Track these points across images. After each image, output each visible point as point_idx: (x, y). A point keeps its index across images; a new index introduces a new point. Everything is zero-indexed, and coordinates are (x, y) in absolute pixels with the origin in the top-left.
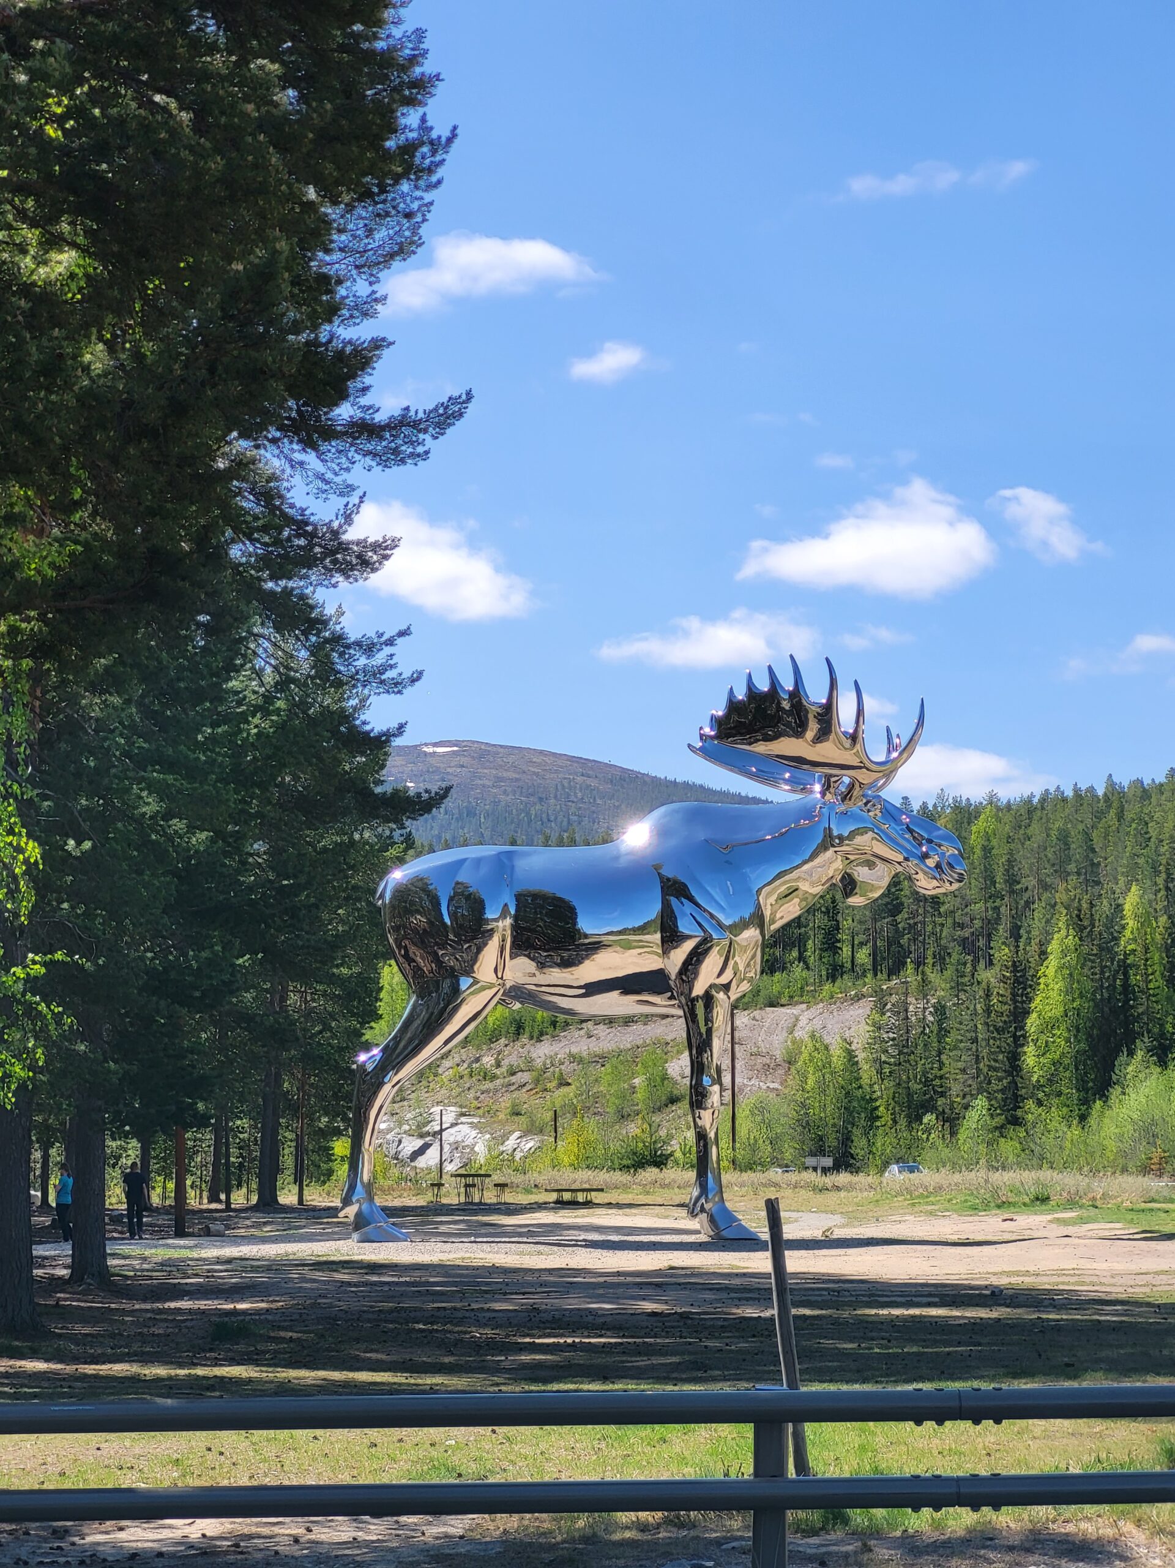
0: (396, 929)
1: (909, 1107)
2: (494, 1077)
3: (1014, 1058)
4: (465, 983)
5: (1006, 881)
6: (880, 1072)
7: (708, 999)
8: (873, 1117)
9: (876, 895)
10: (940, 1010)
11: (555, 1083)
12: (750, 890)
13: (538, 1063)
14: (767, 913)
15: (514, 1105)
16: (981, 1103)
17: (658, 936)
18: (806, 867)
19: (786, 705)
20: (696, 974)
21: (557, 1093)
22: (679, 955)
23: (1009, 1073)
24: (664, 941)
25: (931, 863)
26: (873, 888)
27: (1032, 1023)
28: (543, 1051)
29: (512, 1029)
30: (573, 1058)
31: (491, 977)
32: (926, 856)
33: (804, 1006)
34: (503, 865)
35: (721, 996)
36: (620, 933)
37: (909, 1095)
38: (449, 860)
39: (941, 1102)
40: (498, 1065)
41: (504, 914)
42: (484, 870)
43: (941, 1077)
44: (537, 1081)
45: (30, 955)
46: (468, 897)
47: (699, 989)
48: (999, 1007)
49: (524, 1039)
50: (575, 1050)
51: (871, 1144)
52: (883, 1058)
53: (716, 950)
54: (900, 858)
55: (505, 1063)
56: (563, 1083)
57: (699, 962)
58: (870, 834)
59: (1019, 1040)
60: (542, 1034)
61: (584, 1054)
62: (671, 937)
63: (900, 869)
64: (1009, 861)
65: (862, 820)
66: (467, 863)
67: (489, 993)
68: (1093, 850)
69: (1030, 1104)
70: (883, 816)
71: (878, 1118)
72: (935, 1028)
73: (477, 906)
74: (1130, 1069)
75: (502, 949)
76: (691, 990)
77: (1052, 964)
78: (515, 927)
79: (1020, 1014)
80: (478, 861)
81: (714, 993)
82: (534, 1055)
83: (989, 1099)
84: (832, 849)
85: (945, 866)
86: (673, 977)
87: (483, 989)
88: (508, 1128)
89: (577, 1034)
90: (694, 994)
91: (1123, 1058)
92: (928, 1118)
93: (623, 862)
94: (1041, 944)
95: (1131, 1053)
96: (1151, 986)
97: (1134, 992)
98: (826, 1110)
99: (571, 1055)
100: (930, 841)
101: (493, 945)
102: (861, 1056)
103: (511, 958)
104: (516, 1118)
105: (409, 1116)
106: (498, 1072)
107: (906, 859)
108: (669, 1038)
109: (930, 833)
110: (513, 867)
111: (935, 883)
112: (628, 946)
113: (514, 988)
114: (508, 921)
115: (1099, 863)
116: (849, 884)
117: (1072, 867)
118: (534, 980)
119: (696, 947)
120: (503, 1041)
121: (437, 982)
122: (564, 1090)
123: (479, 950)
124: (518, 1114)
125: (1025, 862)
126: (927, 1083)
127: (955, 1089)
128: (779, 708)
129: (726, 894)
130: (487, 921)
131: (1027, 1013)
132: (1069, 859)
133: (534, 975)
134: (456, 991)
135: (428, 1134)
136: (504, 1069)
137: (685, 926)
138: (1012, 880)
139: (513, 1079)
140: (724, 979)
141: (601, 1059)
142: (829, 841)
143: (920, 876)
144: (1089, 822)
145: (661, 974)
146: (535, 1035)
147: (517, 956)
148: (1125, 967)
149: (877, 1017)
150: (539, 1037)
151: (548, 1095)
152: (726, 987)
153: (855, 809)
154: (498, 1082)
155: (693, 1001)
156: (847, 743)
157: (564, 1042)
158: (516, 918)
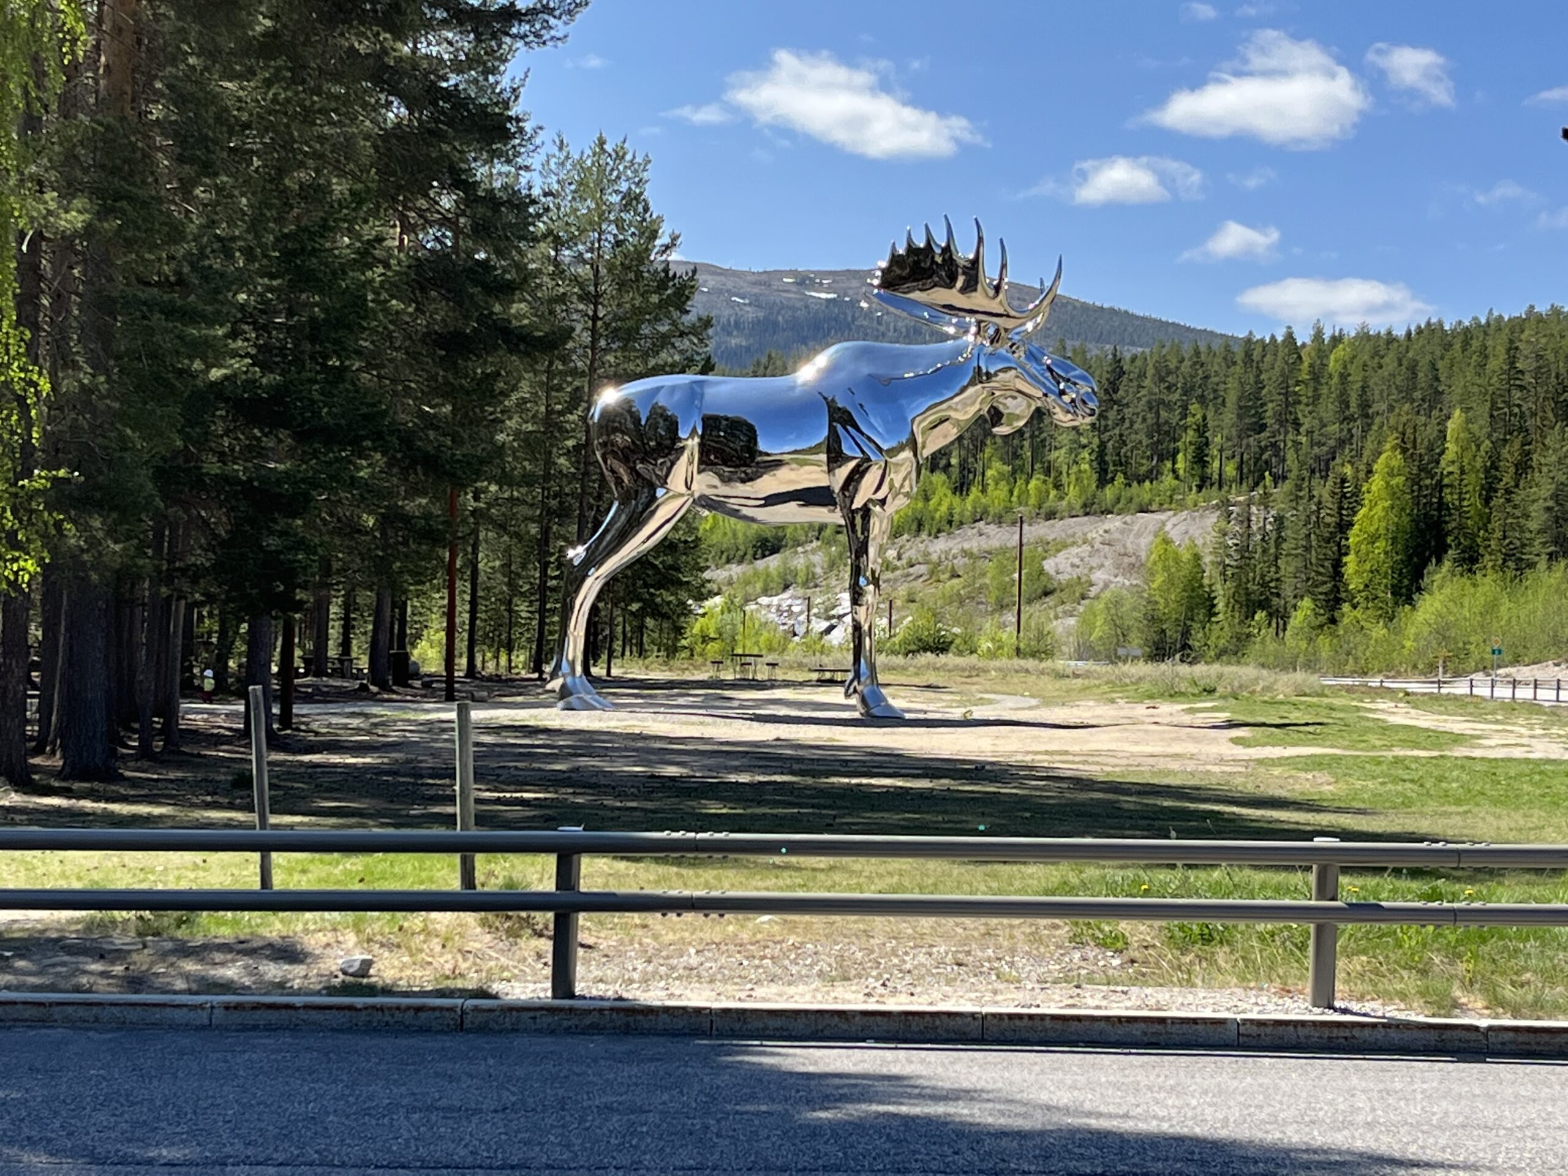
0: (604, 445)
1: (1248, 606)
2: (896, 568)
3: (1338, 564)
4: (660, 492)
5: (1359, 406)
6: (1223, 573)
7: (866, 512)
8: (1211, 612)
9: (1021, 423)
10: (1279, 520)
11: (947, 575)
12: (905, 419)
13: (934, 557)
14: (920, 440)
15: (909, 594)
16: (1307, 603)
17: (823, 457)
18: (957, 399)
19: (939, 260)
20: (856, 490)
21: (949, 583)
22: (843, 472)
23: (1333, 578)
24: (830, 461)
25: (1066, 399)
26: (1018, 418)
27: (1354, 537)
28: (939, 546)
29: (914, 527)
30: (965, 553)
31: (682, 489)
32: (1062, 393)
33: (1171, 513)
34: (694, 393)
35: (878, 509)
36: (795, 452)
37: (1248, 594)
38: (649, 387)
39: (1275, 601)
40: (899, 558)
41: (691, 436)
42: (677, 396)
43: (1278, 580)
44: (932, 573)
45: (36, 472)
46: (666, 418)
47: (858, 504)
48: (1328, 520)
49: (924, 535)
50: (966, 546)
51: (1207, 637)
52: (1227, 561)
53: (874, 469)
54: (1040, 394)
55: (905, 556)
56: (955, 575)
57: (859, 481)
58: (1013, 372)
59: (1343, 551)
60: (939, 531)
61: (975, 551)
62: (836, 458)
63: (1039, 404)
64: (1363, 387)
65: (1006, 359)
66: (662, 392)
67: (682, 500)
68: (1437, 379)
69: (1346, 607)
70: (1027, 358)
71: (1216, 614)
72: (1274, 535)
73: (672, 426)
74: (1437, 577)
75: (691, 463)
76: (852, 502)
77: (1377, 483)
78: (701, 445)
79: (1344, 527)
80: (673, 389)
81: (871, 506)
82: (931, 550)
83: (1314, 600)
84: (979, 386)
85: (1078, 403)
86: (837, 490)
87: (674, 497)
88: (903, 614)
89: (970, 532)
90: (854, 507)
91: (1431, 567)
92: (1260, 615)
93: (797, 392)
94: (1368, 464)
95: (1439, 561)
96: (1465, 503)
97: (1448, 509)
98: (1170, 604)
99: (963, 551)
100: (1068, 380)
101: (684, 458)
102: (1207, 559)
103: (699, 472)
104: (912, 605)
105: (819, 600)
106: (899, 564)
107: (1045, 395)
108: (1050, 538)
109: (1067, 372)
110: (702, 395)
111: (1070, 416)
112: (803, 463)
113: (703, 497)
114: (697, 440)
115: (1442, 393)
116: (996, 416)
117: (1417, 395)
118: (715, 491)
119: (858, 466)
120: (906, 537)
121: (637, 492)
122: (955, 581)
123: (673, 464)
124: (913, 601)
125: (1375, 391)
126: (1264, 585)
127: (1288, 591)
128: (933, 262)
129: (885, 422)
130: (680, 440)
131: (1351, 525)
132: (1415, 388)
133: (715, 487)
134: (653, 498)
135: (833, 617)
136: (904, 562)
137: (847, 449)
138: (1365, 405)
139: (911, 570)
140: (880, 495)
141: (987, 555)
142: (980, 376)
143: (1057, 410)
144: (1438, 353)
145: (827, 490)
146: (934, 531)
147: (704, 470)
148: (1440, 486)
149: (1223, 524)
150: (937, 534)
151: (941, 585)
152: (883, 502)
153: (1003, 351)
154: (898, 573)
155: (854, 512)
156: (991, 293)
157: (959, 540)
158: (702, 437)
